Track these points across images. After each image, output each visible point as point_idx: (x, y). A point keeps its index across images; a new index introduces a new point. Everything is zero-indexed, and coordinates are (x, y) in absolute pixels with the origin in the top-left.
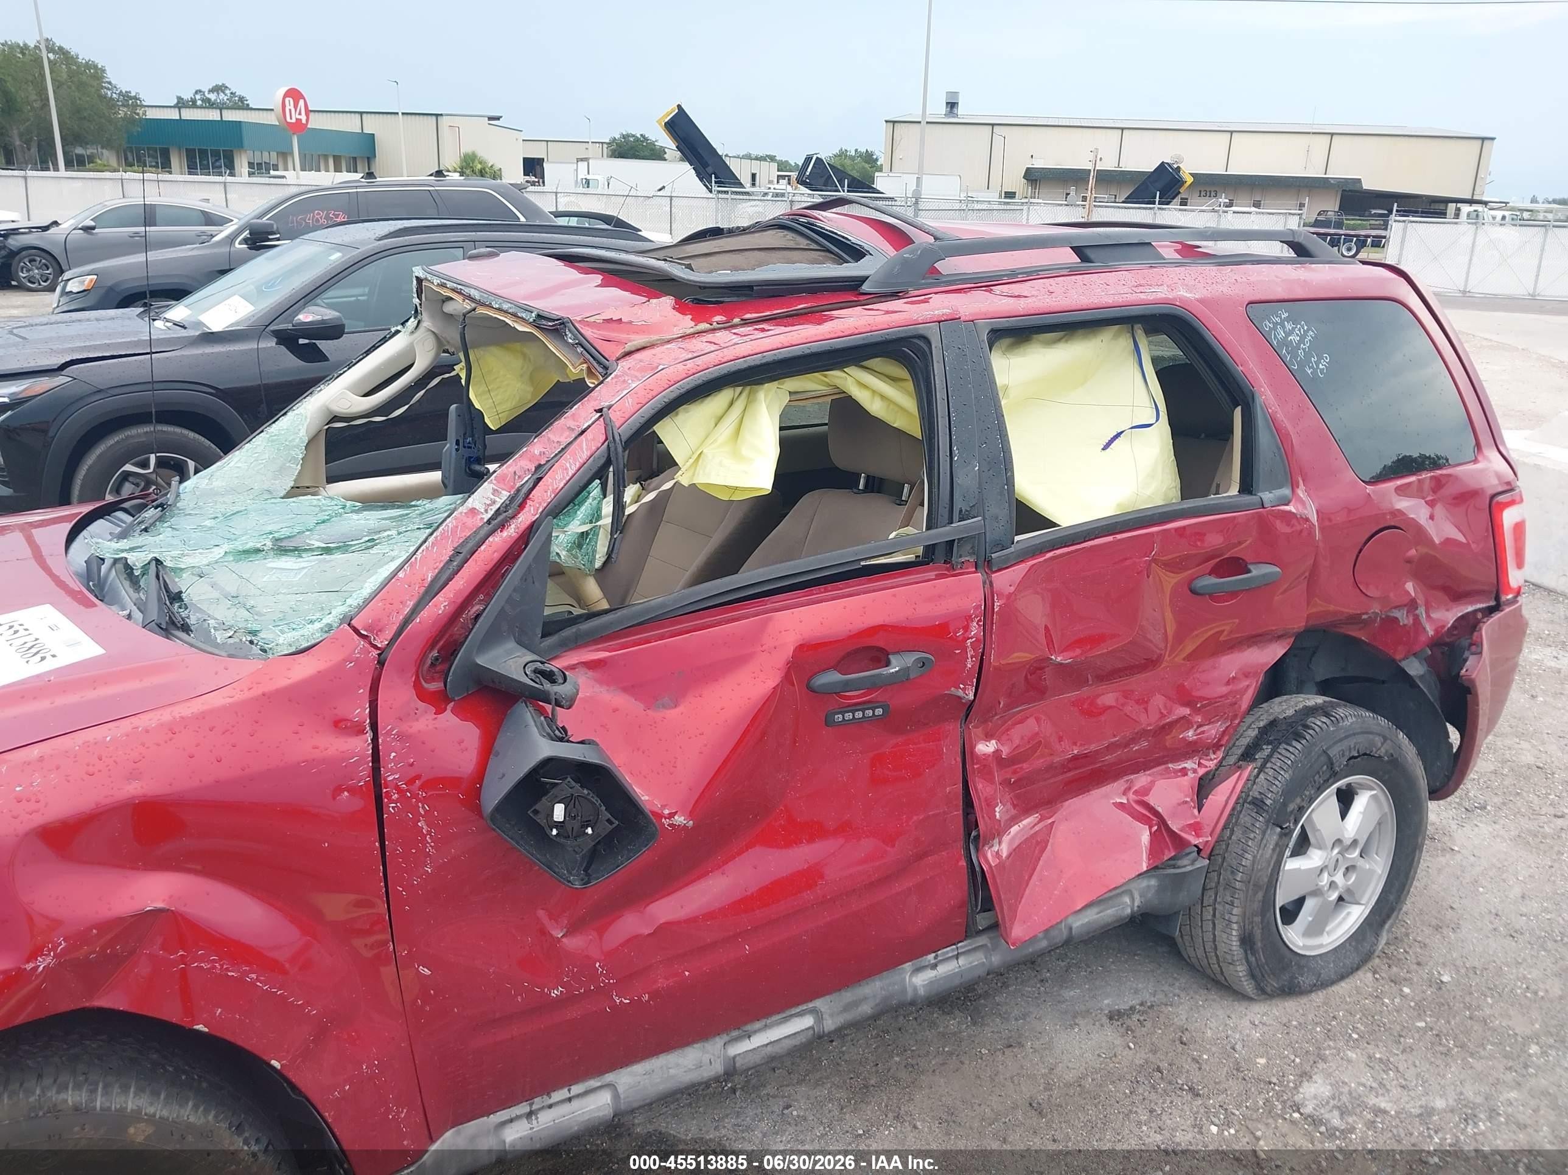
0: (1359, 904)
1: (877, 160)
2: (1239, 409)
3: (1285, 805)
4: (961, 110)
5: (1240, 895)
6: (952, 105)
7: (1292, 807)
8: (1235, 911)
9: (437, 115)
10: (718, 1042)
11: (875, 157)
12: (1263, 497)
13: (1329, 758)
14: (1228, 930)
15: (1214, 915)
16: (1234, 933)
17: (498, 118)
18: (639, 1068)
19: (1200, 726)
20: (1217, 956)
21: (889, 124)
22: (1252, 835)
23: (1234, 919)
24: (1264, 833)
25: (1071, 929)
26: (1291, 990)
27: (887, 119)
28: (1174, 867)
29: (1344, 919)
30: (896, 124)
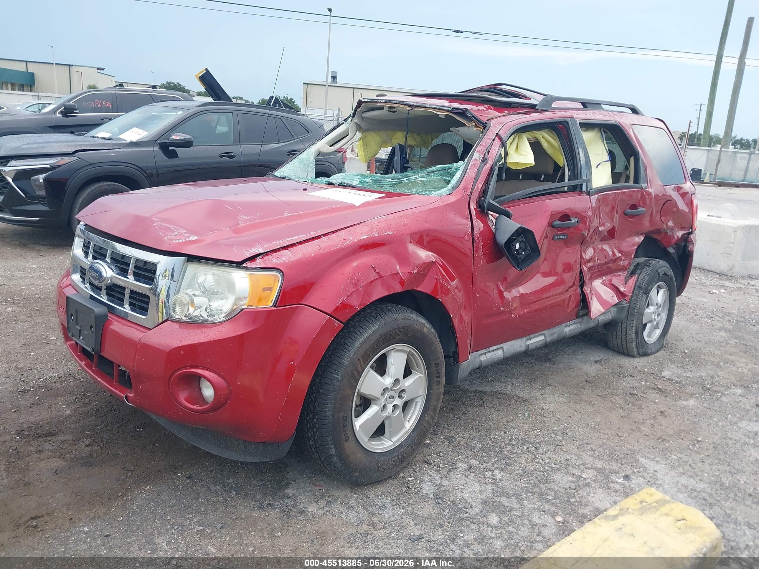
0: (659, 329)
1: (294, 102)
2: (633, 157)
3: (648, 287)
4: (338, 80)
5: (636, 317)
6: (334, 78)
7: (649, 288)
8: (634, 323)
9: (70, 65)
10: (525, 339)
11: (293, 101)
12: (642, 185)
13: (659, 273)
14: (632, 330)
15: (627, 326)
16: (634, 330)
17: (103, 69)
18: (508, 343)
19: (624, 261)
20: (626, 341)
21: (305, 85)
22: (639, 297)
23: (634, 325)
24: (642, 296)
25: (598, 320)
26: (645, 355)
27: (304, 82)
28: (621, 305)
29: (655, 334)
30: (308, 85)
